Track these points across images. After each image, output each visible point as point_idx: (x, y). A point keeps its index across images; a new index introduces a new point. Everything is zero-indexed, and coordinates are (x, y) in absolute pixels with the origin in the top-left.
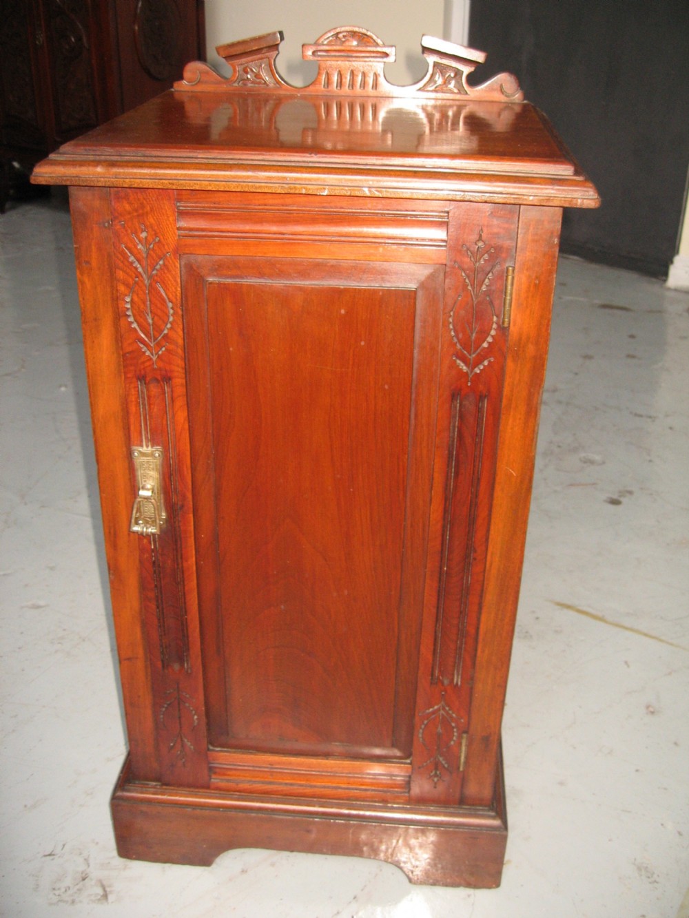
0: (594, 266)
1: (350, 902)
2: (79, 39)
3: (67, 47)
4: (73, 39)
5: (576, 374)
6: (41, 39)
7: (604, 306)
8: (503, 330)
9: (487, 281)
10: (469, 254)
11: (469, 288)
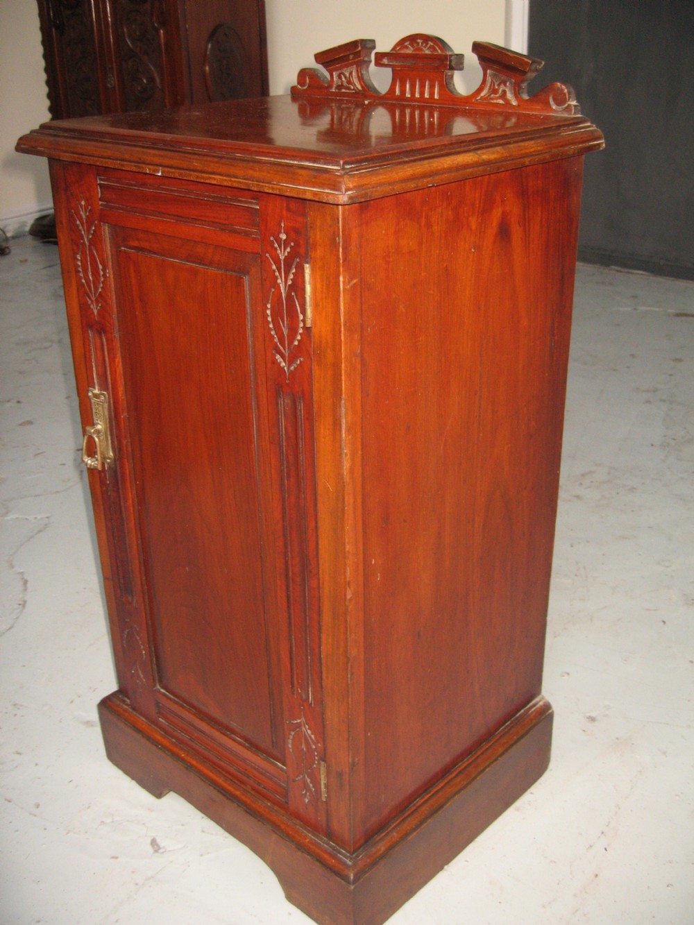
0: (660, 279)
1: (599, 837)
2: (151, 80)
3: (139, 88)
4: (145, 81)
5: (671, 375)
6: (112, 81)
7: (679, 315)
8: (307, 329)
9: (291, 276)
10: (276, 245)
11: (279, 281)
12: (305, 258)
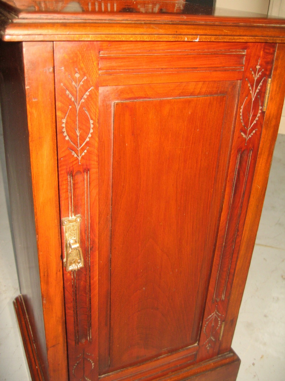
8: (263, 113)
9: (259, 87)
10: (253, 73)
11: (251, 92)
12: (269, 76)
